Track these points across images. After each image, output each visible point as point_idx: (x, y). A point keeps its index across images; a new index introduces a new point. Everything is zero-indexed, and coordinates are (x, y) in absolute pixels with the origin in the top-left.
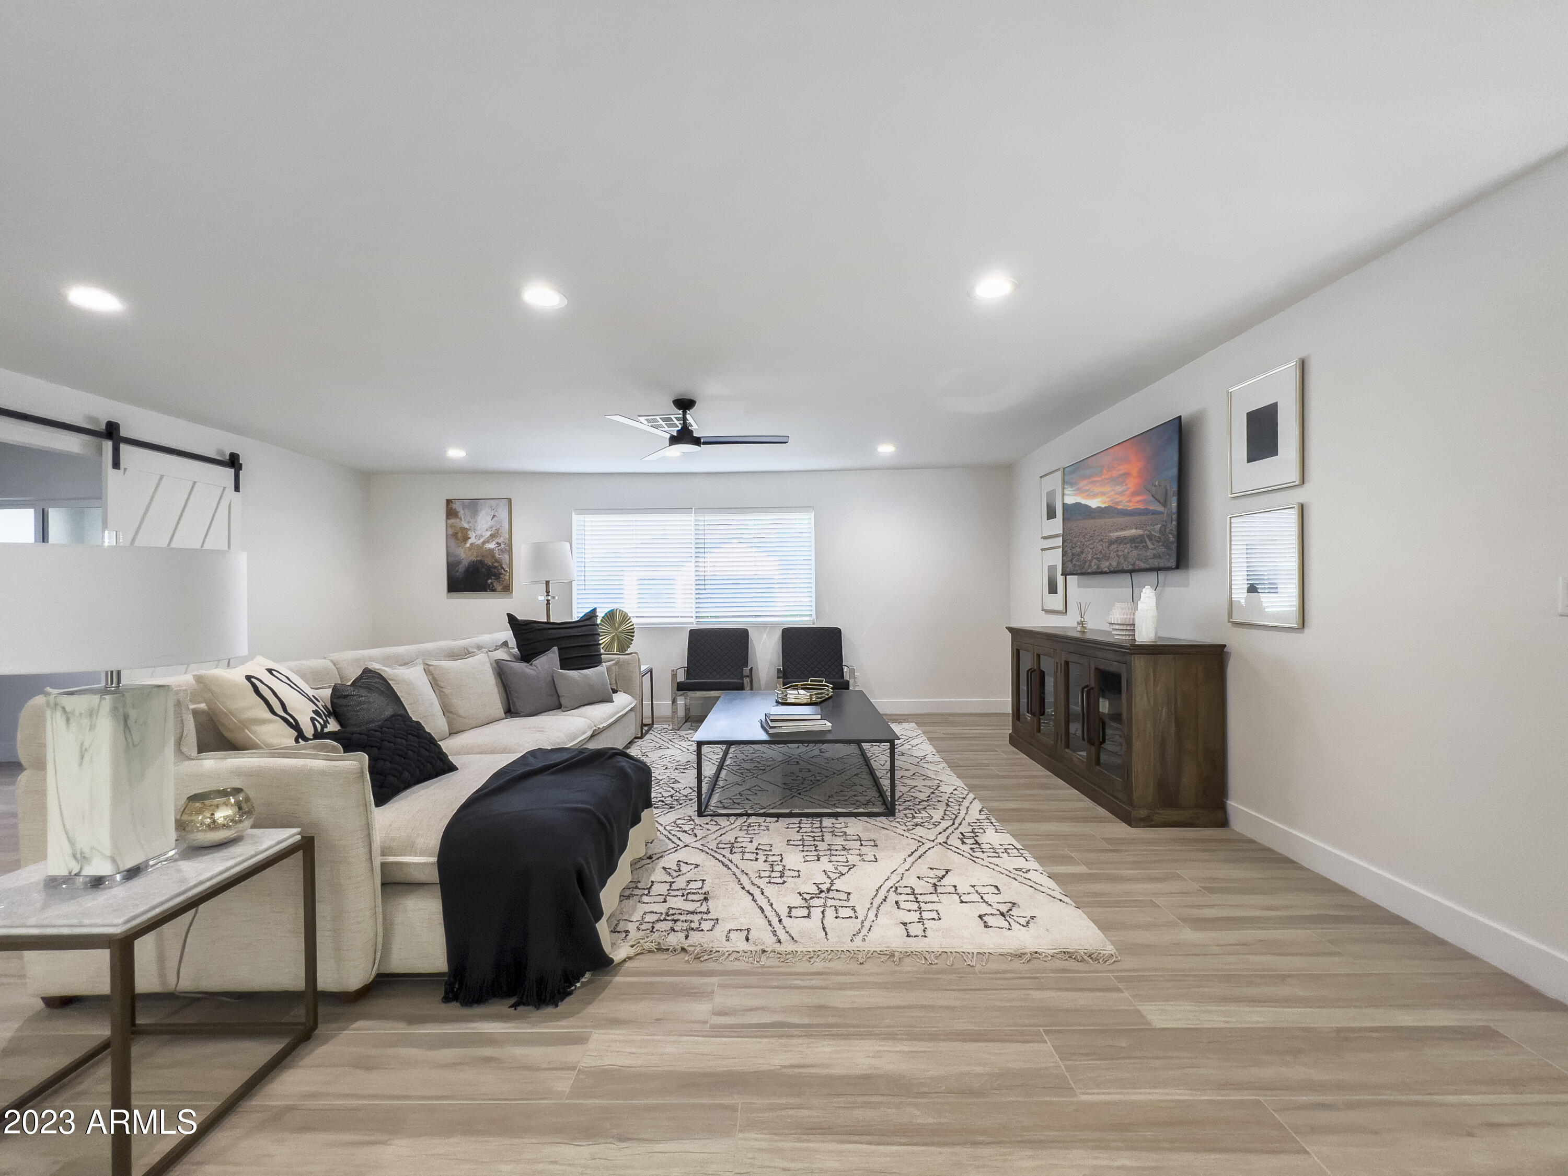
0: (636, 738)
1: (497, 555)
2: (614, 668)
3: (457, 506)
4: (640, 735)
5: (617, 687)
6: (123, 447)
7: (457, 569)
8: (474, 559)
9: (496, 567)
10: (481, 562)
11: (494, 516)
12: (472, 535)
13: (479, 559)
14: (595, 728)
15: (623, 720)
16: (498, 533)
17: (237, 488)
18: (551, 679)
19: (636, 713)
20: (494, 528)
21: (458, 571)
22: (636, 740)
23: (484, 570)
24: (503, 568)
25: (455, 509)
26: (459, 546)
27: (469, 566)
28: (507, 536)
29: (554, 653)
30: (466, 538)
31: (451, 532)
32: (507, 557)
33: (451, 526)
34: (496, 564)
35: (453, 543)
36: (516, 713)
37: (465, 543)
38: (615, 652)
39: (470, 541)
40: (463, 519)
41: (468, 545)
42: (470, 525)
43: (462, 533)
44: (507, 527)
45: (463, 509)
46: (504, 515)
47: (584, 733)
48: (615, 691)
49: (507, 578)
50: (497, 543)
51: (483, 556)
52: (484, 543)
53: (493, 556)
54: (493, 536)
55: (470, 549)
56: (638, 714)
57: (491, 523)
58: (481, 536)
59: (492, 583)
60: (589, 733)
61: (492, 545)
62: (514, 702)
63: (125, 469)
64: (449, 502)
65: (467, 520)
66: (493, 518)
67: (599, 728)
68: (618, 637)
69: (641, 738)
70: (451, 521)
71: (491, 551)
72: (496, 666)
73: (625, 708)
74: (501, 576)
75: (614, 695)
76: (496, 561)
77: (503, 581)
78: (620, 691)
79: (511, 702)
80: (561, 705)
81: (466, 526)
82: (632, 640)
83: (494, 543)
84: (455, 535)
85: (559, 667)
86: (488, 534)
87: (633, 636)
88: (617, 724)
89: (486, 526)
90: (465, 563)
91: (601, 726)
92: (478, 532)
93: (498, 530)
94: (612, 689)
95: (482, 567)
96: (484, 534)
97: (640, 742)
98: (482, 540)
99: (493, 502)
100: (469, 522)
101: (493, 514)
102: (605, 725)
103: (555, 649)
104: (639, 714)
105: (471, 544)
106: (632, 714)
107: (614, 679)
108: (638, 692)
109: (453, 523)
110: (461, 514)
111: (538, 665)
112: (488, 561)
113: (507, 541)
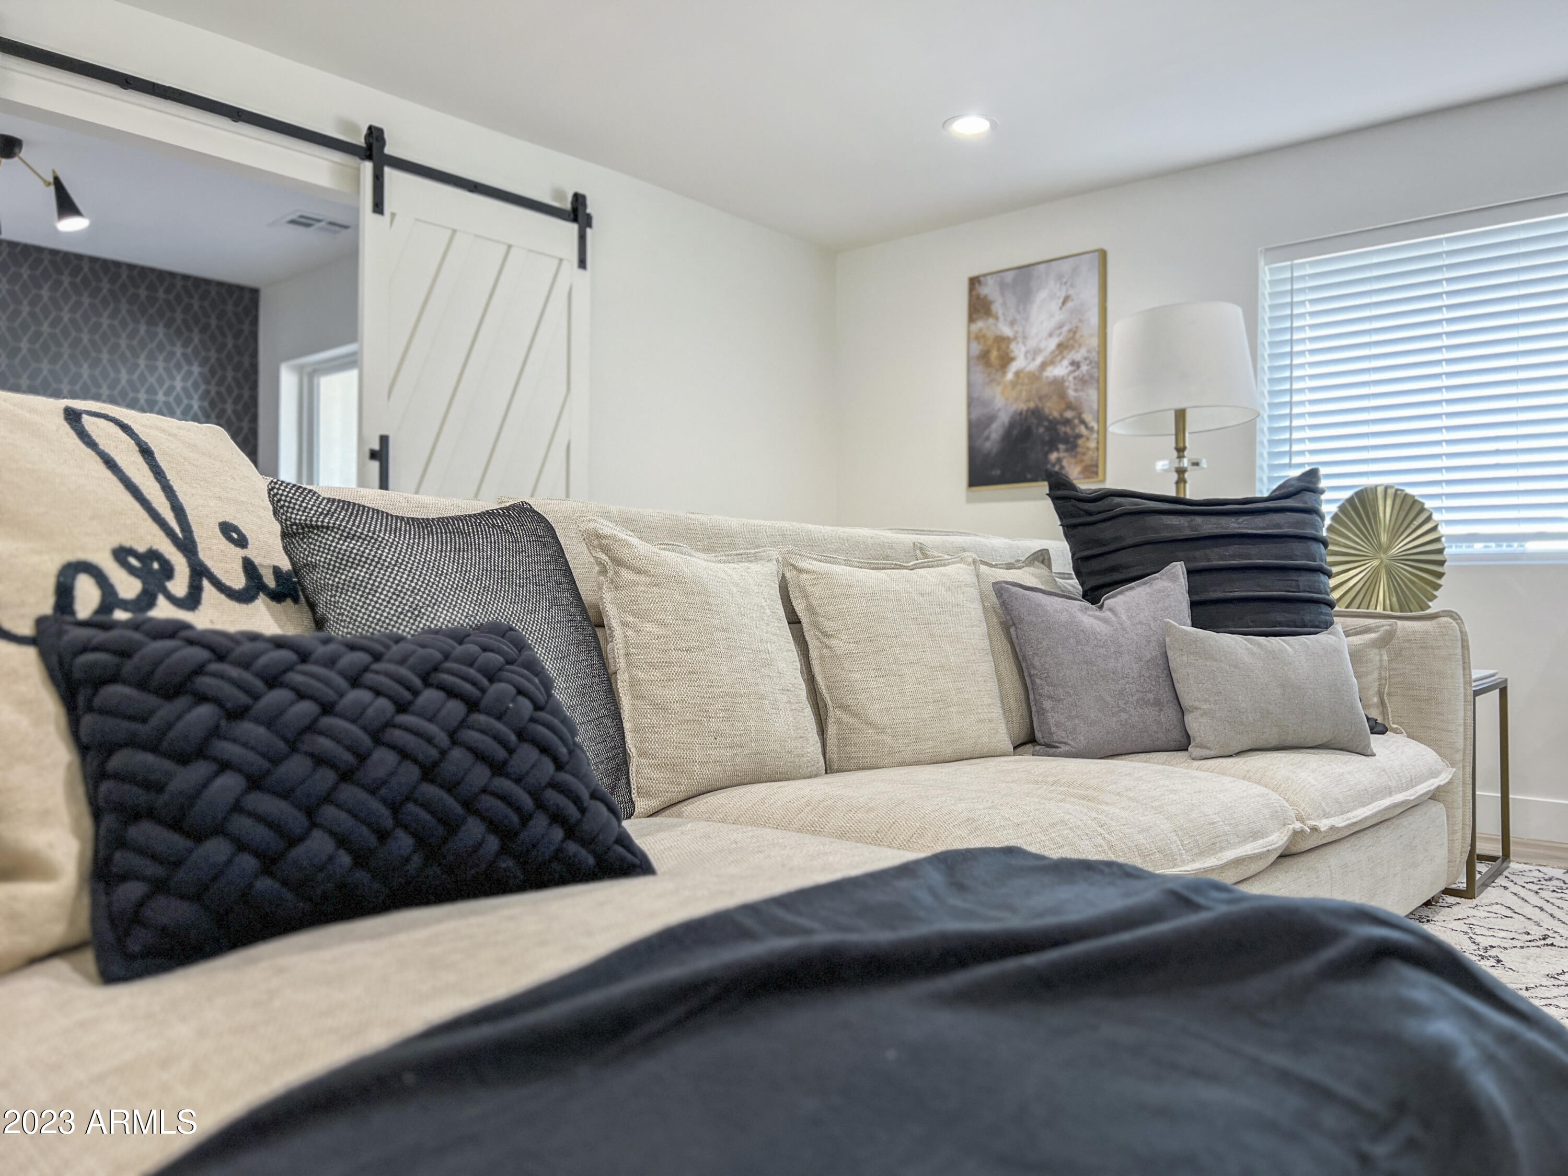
0: (1448, 892)
1: (1071, 393)
2: (1373, 654)
3: (989, 290)
4: (1463, 886)
5: (1384, 713)
6: (389, 173)
7: (986, 433)
8: (1022, 406)
9: (1067, 422)
10: (1037, 413)
11: (1066, 299)
12: (1018, 350)
13: (1032, 405)
14: (1298, 825)
15: (1405, 821)
16: (1073, 338)
17: (582, 263)
18: (1156, 653)
19: (1449, 808)
20: (1065, 329)
21: (988, 438)
22: (1451, 900)
23: (1041, 430)
24: (1083, 422)
25: (986, 297)
26: (992, 381)
27: (1012, 425)
28: (1094, 342)
29: (1174, 578)
30: (1006, 360)
31: (976, 349)
32: (1092, 394)
33: (977, 338)
34: (1069, 414)
35: (980, 376)
36: (1048, 746)
37: (1004, 374)
38: (1380, 609)
39: (1014, 367)
40: (1001, 317)
41: (1010, 376)
42: (1016, 328)
43: (999, 349)
44: (1093, 318)
45: (1002, 294)
46: (1088, 293)
47: (1255, 835)
48: (1378, 728)
49: (1092, 445)
50: (1073, 363)
51: (1040, 399)
52: (1043, 366)
53: (1062, 395)
54: (1062, 347)
55: (1014, 384)
56: (1459, 813)
57: (1059, 317)
58: (1036, 352)
59: (1059, 460)
60: (1277, 839)
61: (1060, 370)
62: (1042, 711)
63: (393, 215)
64: (974, 282)
65: (1010, 318)
66: (1064, 303)
67: (1314, 829)
68: (1389, 574)
69: (1468, 893)
70: (980, 324)
71: (1058, 385)
72: (994, 599)
73: (1412, 784)
74: (1080, 442)
75: (1373, 737)
76: (1070, 406)
77: (1084, 454)
78: (1395, 731)
79: (1034, 709)
80: (1188, 736)
81: (1007, 331)
82: (1437, 587)
83: (1066, 362)
84: (984, 357)
85: (1189, 622)
86: (1053, 343)
87: (1440, 575)
88: (1383, 831)
89: (1049, 325)
90: (1004, 418)
91: (1324, 824)
92: (1032, 343)
93: (1074, 332)
94: (1368, 719)
95: (1039, 425)
96: (1042, 346)
97: (1464, 907)
98: (1039, 360)
99: (1066, 266)
100: (1012, 323)
101: (1062, 294)
102: (1340, 822)
103: (1179, 568)
104: (1462, 813)
105: (1017, 374)
106: (1438, 810)
107: (1374, 689)
108: (1460, 744)
109: (981, 330)
110: (997, 308)
111: (1121, 610)
112: (1052, 409)
113: (1094, 356)
